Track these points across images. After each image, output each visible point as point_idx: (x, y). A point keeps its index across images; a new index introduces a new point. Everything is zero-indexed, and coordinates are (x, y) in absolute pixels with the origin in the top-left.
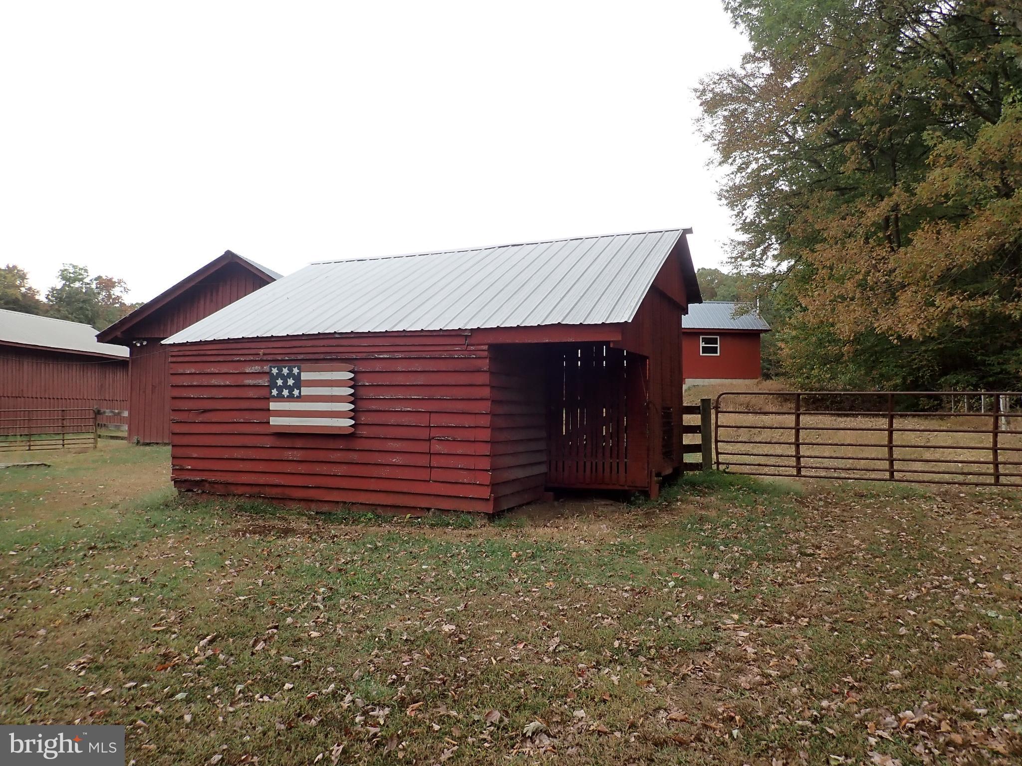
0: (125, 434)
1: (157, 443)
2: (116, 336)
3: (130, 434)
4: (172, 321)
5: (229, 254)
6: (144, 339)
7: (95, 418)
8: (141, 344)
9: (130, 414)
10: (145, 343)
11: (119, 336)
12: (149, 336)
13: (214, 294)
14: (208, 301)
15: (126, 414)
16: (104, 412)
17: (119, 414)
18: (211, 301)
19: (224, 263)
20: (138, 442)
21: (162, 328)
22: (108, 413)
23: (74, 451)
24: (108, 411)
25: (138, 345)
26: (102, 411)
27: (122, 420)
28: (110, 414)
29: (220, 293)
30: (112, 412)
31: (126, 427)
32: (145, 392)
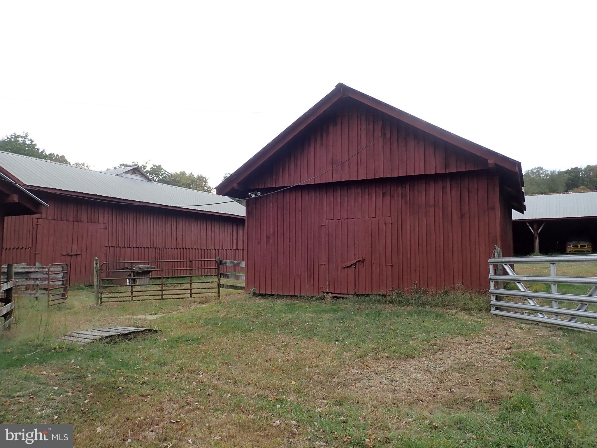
0: (243, 285)
1: (272, 295)
2: (233, 188)
3: (247, 285)
4: (284, 169)
5: (341, 88)
6: (258, 190)
7: (218, 269)
8: (256, 195)
9: (247, 264)
10: (259, 194)
11: (235, 188)
12: (263, 187)
13: (325, 135)
14: (318, 146)
15: (243, 264)
16: (226, 263)
17: (238, 264)
18: (322, 144)
19: (335, 99)
20: (254, 294)
21: (274, 177)
22: (229, 263)
23: (198, 300)
24: (228, 261)
25: (253, 196)
26: (224, 261)
27: (241, 270)
28: (230, 265)
29: (331, 136)
30: (232, 262)
31: (243, 277)
32: (260, 243)
